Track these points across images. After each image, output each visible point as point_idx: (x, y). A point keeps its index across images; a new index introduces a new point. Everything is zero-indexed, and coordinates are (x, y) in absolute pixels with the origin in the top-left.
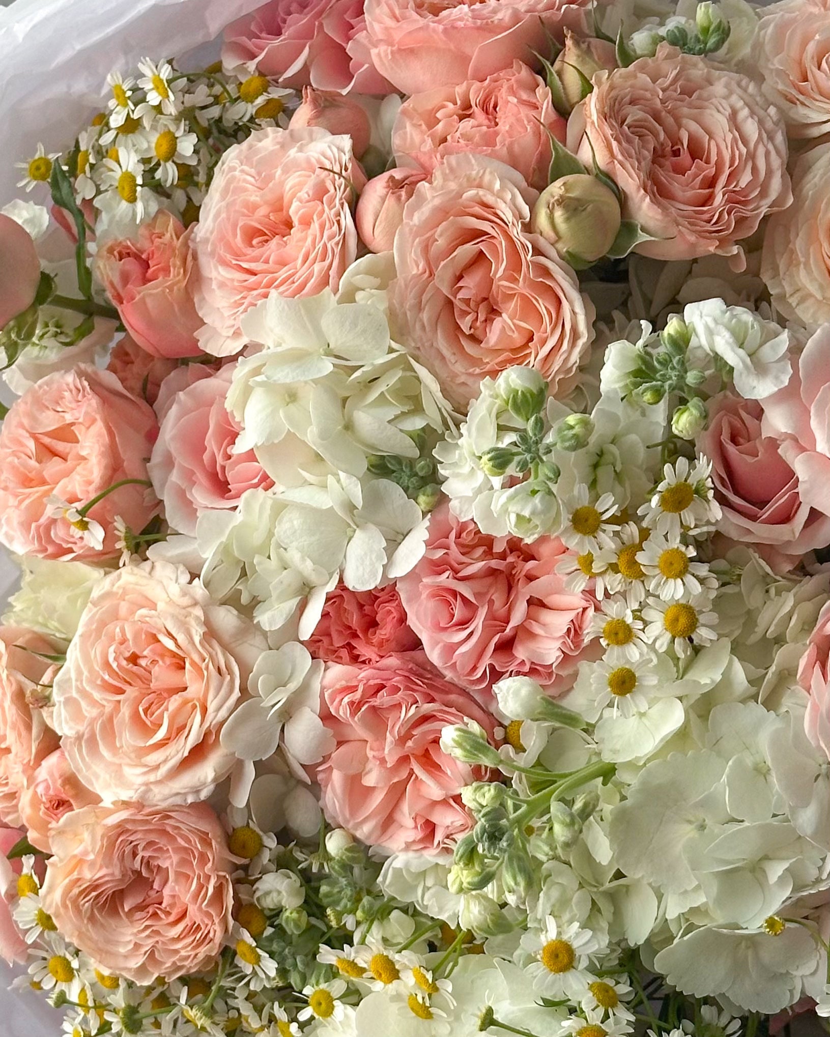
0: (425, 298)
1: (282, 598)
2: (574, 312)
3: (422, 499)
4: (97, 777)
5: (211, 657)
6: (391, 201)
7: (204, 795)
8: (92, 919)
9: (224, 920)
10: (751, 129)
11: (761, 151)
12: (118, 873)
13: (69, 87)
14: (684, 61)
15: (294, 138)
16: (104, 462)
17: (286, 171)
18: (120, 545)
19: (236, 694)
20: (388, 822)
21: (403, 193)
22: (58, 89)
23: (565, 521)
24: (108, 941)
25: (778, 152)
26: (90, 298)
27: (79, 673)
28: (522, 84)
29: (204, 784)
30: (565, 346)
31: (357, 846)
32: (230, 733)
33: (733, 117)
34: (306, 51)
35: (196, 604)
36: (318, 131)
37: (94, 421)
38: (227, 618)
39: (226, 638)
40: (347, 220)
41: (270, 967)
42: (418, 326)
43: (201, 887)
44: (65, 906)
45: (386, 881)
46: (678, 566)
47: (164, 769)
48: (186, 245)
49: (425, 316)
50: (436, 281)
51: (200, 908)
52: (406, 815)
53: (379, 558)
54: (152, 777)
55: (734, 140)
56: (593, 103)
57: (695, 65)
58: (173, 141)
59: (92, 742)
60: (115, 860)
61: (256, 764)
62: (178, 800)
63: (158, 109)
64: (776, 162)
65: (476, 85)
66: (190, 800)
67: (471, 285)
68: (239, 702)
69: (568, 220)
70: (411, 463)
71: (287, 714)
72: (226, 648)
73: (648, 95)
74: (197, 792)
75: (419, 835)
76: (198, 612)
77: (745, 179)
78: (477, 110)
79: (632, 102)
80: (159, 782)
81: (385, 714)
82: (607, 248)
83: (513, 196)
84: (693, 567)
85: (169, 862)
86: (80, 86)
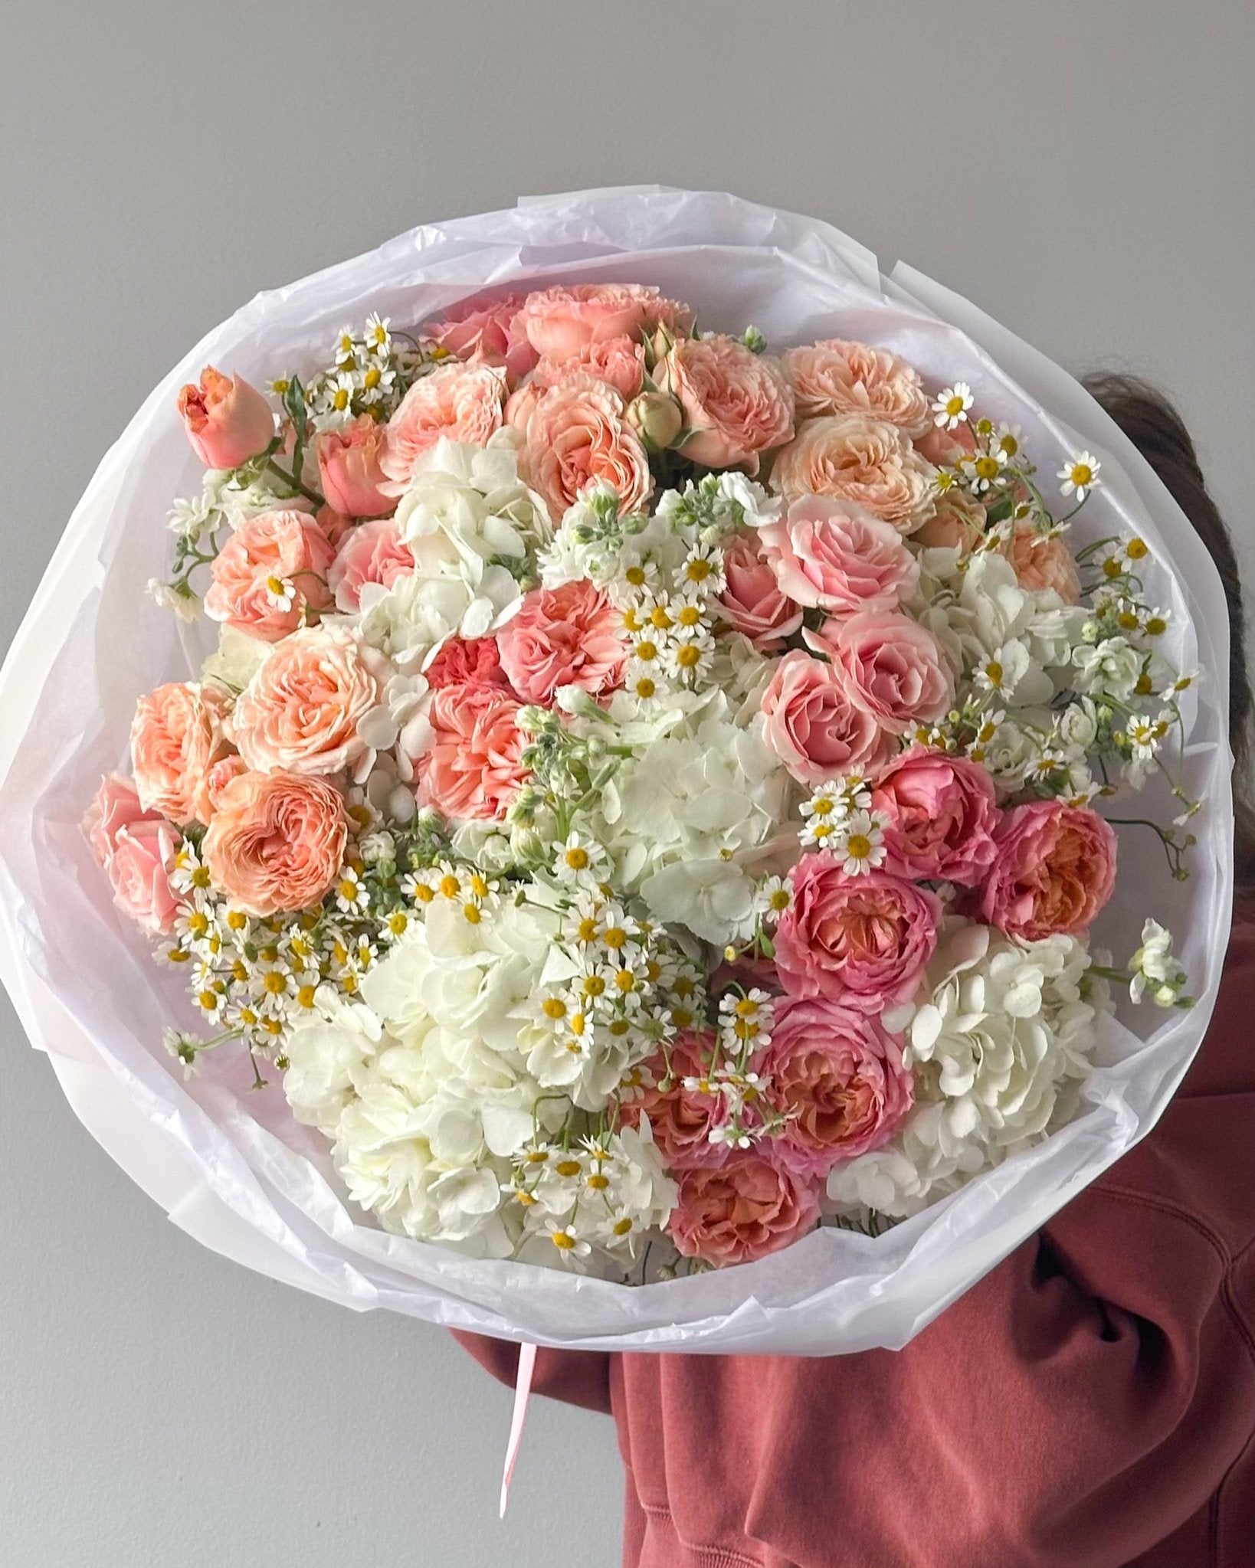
0: (544, 458)
1: (414, 642)
2: (642, 477)
3: (524, 581)
4: (259, 758)
5: (358, 676)
6: (530, 398)
7: (336, 769)
8: (238, 862)
9: (336, 861)
10: (773, 392)
11: (778, 406)
12: (264, 821)
13: (309, 342)
14: (734, 347)
15: (466, 369)
16: (299, 558)
17: (459, 386)
18: (302, 610)
19: (373, 699)
20: (464, 802)
21: (539, 394)
22: (301, 343)
23: (622, 572)
24: (245, 880)
25: (789, 409)
26: (299, 478)
27: (258, 691)
28: (626, 348)
29: (338, 760)
30: (633, 495)
31: (441, 817)
32: (363, 726)
33: (762, 385)
34: (480, 333)
35: (353, 642)
36: (483, 365)
37: (295, 537)
38: (373, 656)
39: (371, 668)
40: (498, 410)
41: (364, 899)
42: (537, 477)
43: (325, 833)
44: (220, 851)
45: (457, 844)
46: (693, 617)
47: (311, 749)
48: (380, 432)
49: (542, 471)
50: (553, 448)
51: (321, 851)
52: (480, 795)
53: (487, 615)
54: (301, 755)
55: (761, 395)
56: (672, 355)
57: (742, 351)
58: (379, 375)
59: (261, 735)
60: (265, 811)
61: (377, 752)
62: (318, 772)
63: (373, 350)
64: (787, 414)
65: (595, 346)
66: (326, 771)
67: (577, 456)
68: (372, 706)
69: (647, 412)
70: (518, 561)
71: (405, 718)
72: (369, 674)
73: (709, 358)
74: (332, 766)
75: (487, 806)
76: (354, 648)
77: (766, 416)
78: (594, 361)
79: (700, 360)
80: (305, 758)
81: (476, 711)
82: (669, 442)
83: (613, 399)
84: (701, 620)
85: (305, 816)
86: (317, 342)
